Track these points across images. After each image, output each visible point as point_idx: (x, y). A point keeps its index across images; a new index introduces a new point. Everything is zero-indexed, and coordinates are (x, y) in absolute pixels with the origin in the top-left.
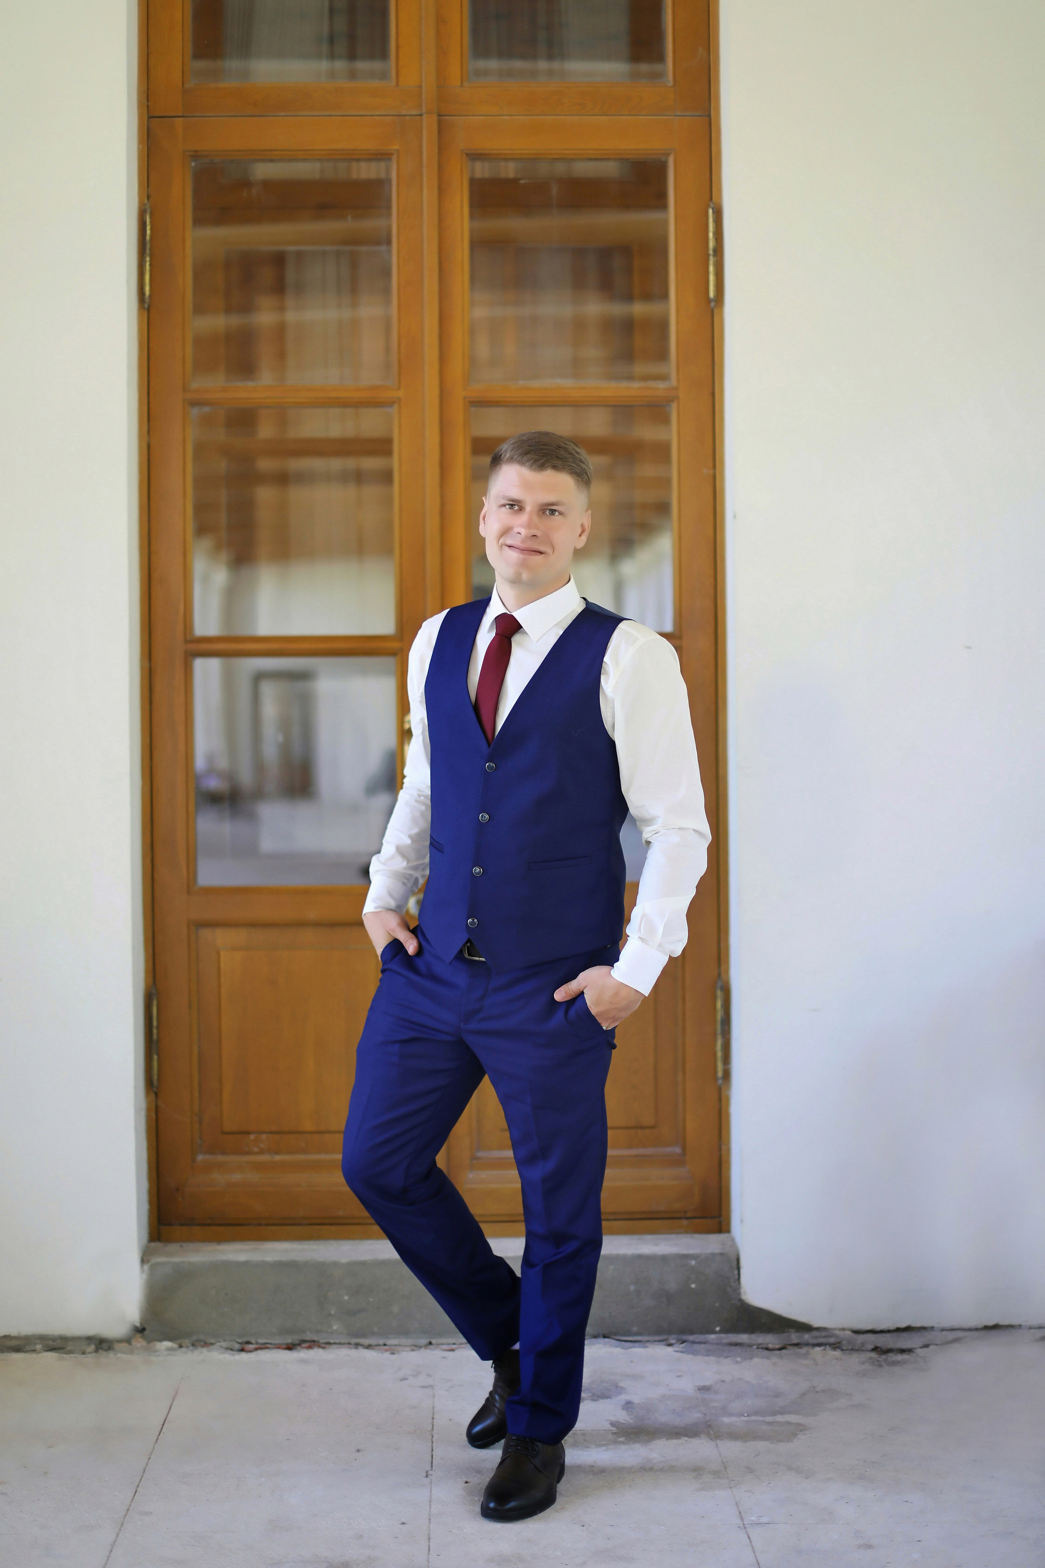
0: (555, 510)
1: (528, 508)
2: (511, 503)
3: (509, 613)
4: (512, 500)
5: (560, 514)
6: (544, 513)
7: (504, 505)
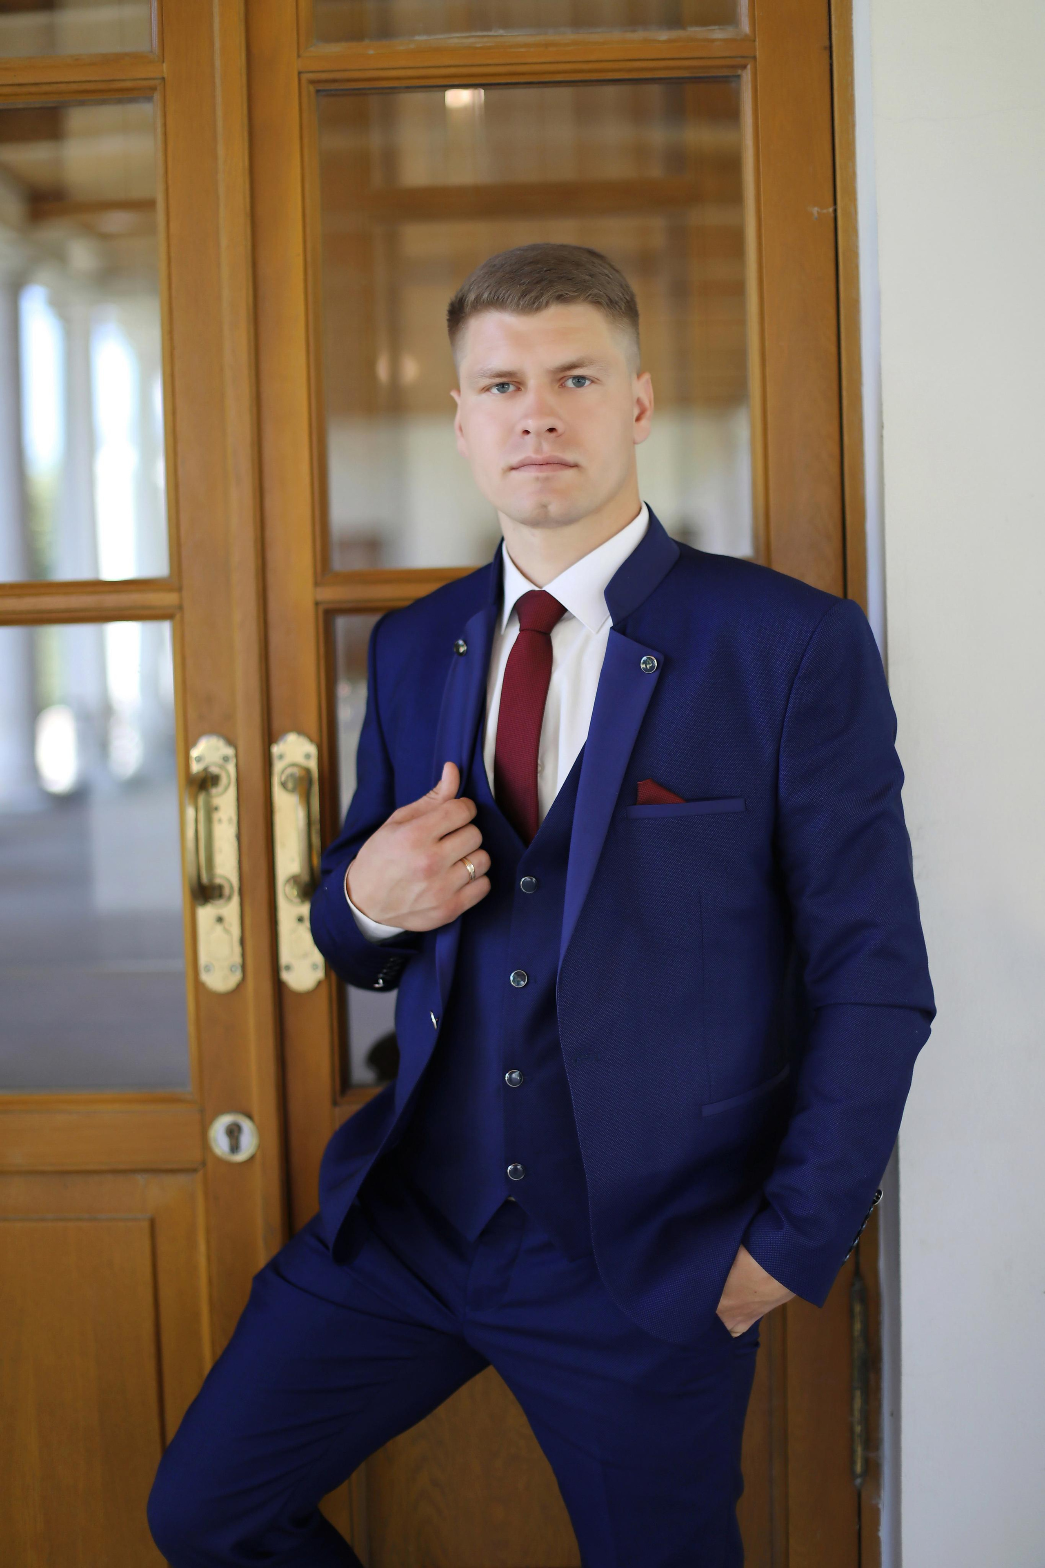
0: (583, 378)
1: (532, 382)
2: (499, 380)
3: (537, 589)
4: (500, 375)
5: (592, 382)
6: (563, 386)
7: (487, 389)
